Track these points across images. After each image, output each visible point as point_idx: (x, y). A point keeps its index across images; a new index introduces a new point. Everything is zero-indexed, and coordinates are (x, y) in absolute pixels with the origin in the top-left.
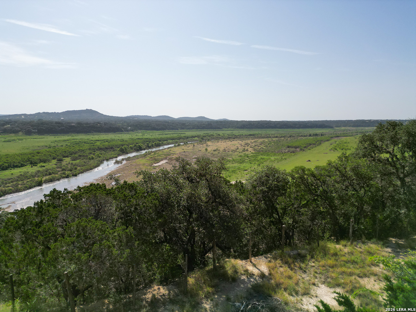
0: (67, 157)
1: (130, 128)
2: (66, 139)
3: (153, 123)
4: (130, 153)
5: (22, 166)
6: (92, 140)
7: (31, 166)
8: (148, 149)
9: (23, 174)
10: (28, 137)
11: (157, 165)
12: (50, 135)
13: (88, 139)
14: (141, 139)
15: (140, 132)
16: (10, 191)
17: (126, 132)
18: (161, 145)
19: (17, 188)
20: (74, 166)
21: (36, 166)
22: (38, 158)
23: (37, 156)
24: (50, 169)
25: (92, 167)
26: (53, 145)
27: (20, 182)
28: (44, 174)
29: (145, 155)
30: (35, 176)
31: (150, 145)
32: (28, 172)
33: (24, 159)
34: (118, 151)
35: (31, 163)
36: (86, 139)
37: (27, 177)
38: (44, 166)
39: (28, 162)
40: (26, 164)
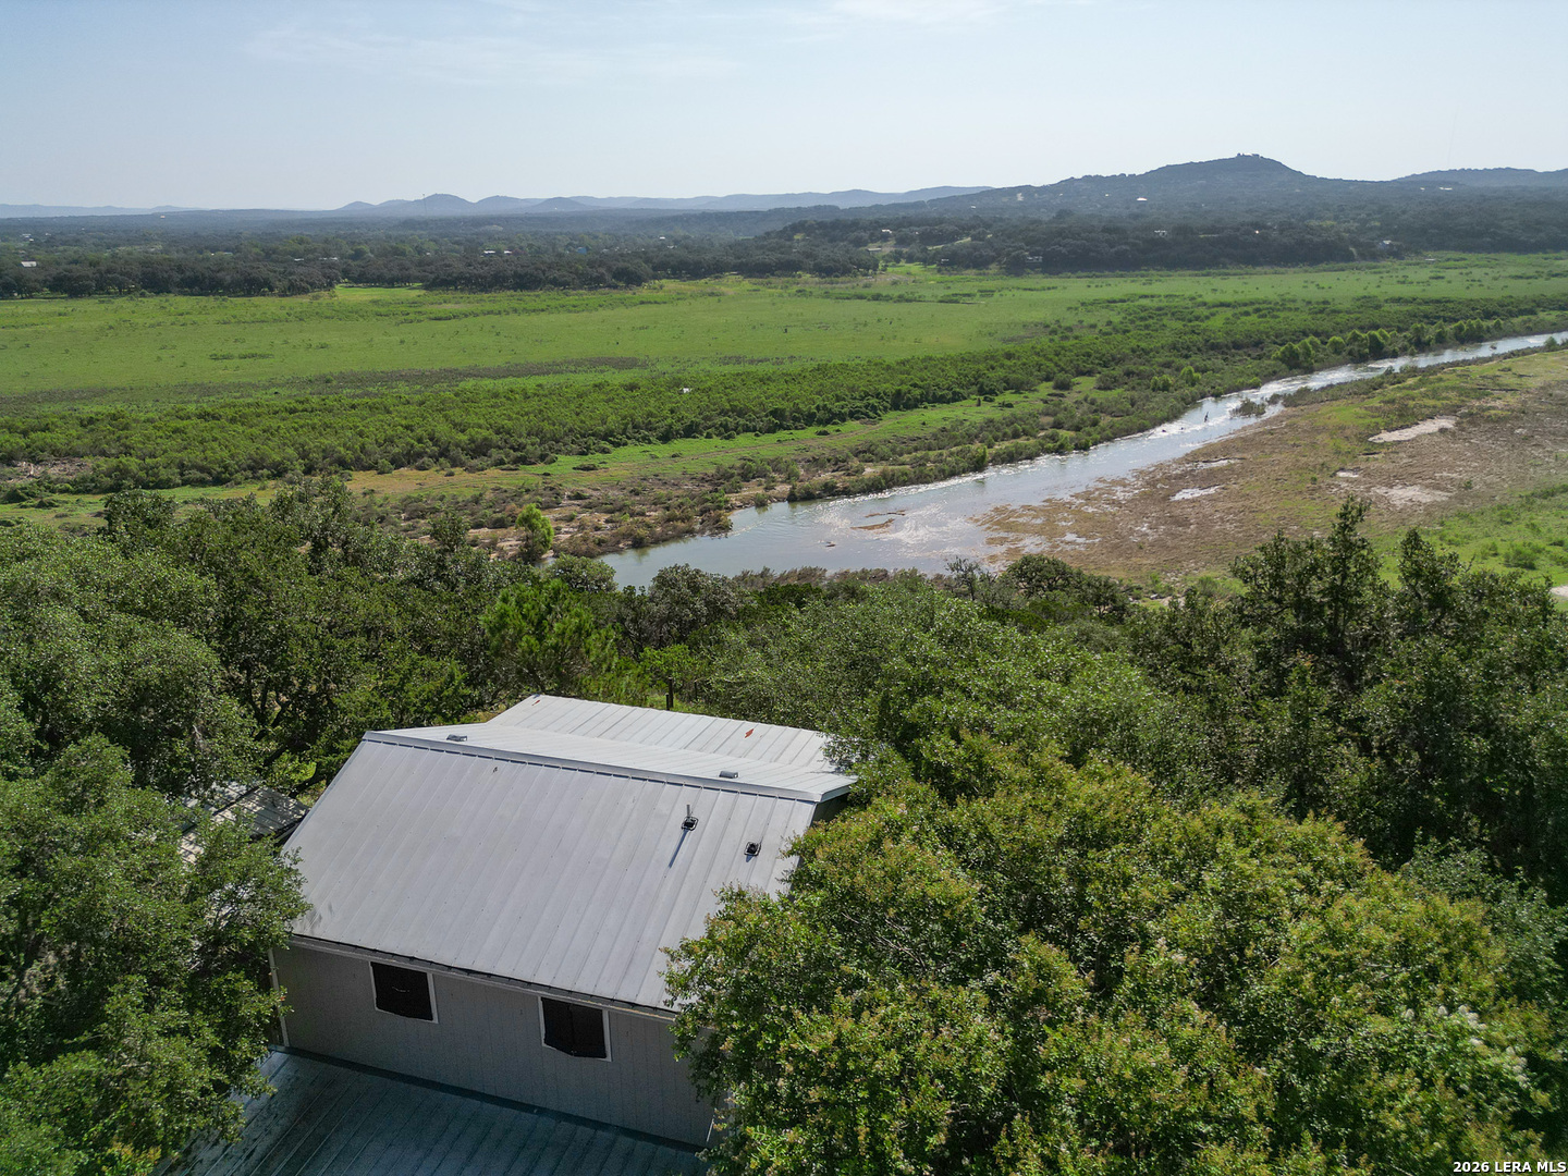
0: (1089, 373)
1: (1387, 242)
2: (1117, 297)
3: (1511, 218)
4: (1320, 370)
5: (954, 400)
6: (1205, 304)
7: (976, 402)
8: (1412, 354)
9: (948, 427)
10: (1014, 281)
11: (1395, 436)
12: (1080, 273)
13: (1192, 299)
14: (1407, 302)
15: (1429, 263)
16: (902, 478)
17: (1364, 263)
18: (1486, 336)
19: (921, 472)
20: (1096, 411)
21: (991, 401)
22: (1001, 373)
23: (1002, 366)
24: (1021, 419)
25: (1146, 423)
26: (1070, 320)
27: (932, 454)
28: (1000, 434)
29: (1374, 386)
30: (976, 437)
31: (1431, 332)
32: (962, 422)
33: (966, 376)
34: (1275, 359)
35: (981, 392)
36: (1188, 294)
37: (955, 437)
38: (1010, 406)
39: (974, 388)
40: (964, 392)
